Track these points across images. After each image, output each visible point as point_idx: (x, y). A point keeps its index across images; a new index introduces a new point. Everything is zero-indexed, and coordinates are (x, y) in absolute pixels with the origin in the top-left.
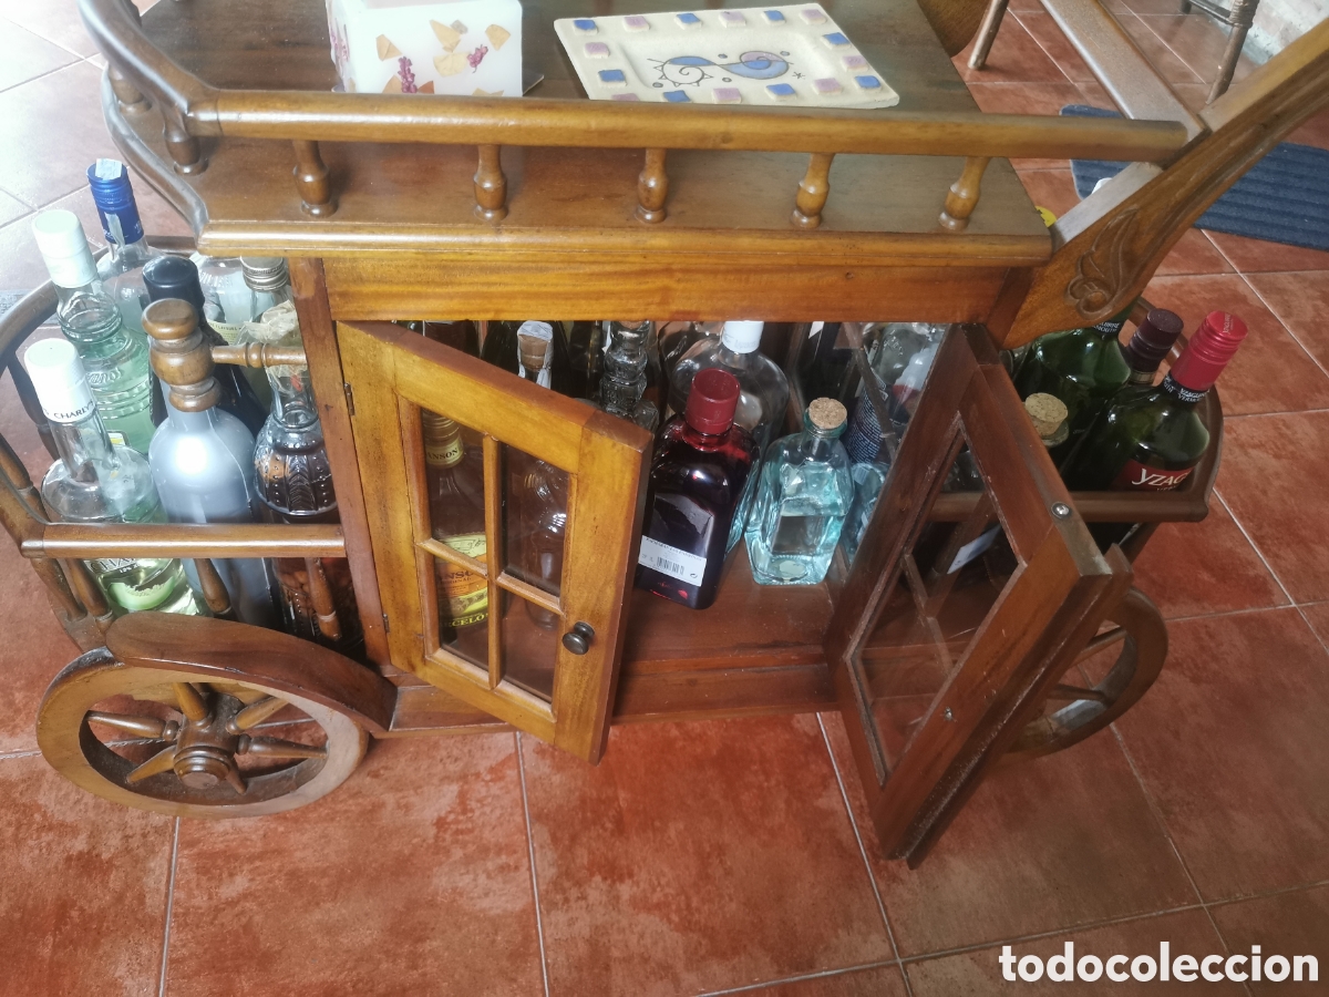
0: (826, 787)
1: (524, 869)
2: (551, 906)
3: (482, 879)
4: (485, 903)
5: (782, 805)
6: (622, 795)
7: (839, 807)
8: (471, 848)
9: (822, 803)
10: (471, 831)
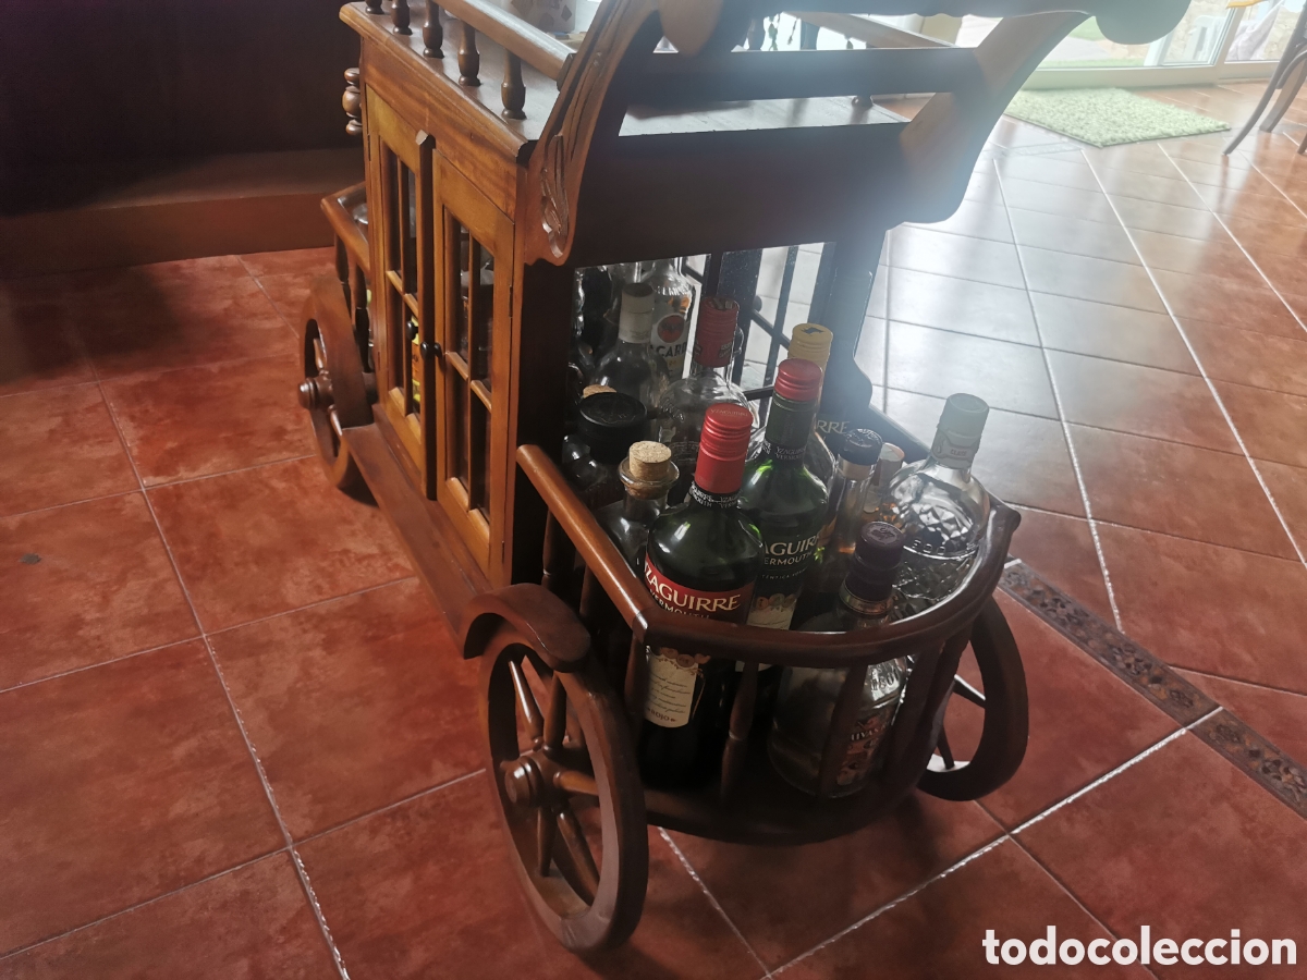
0: (456, 765)
1: (321, 597)
2: (295, 617)
3: (307, 580)
4: (289, 584)
5: (425, 737)
6: (400, 636)
7: (437, 778)
8: (331, 570)
9: (437, 765)
10: (344, 566)
